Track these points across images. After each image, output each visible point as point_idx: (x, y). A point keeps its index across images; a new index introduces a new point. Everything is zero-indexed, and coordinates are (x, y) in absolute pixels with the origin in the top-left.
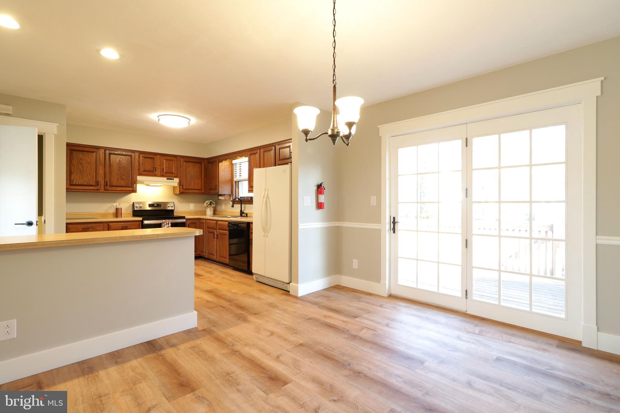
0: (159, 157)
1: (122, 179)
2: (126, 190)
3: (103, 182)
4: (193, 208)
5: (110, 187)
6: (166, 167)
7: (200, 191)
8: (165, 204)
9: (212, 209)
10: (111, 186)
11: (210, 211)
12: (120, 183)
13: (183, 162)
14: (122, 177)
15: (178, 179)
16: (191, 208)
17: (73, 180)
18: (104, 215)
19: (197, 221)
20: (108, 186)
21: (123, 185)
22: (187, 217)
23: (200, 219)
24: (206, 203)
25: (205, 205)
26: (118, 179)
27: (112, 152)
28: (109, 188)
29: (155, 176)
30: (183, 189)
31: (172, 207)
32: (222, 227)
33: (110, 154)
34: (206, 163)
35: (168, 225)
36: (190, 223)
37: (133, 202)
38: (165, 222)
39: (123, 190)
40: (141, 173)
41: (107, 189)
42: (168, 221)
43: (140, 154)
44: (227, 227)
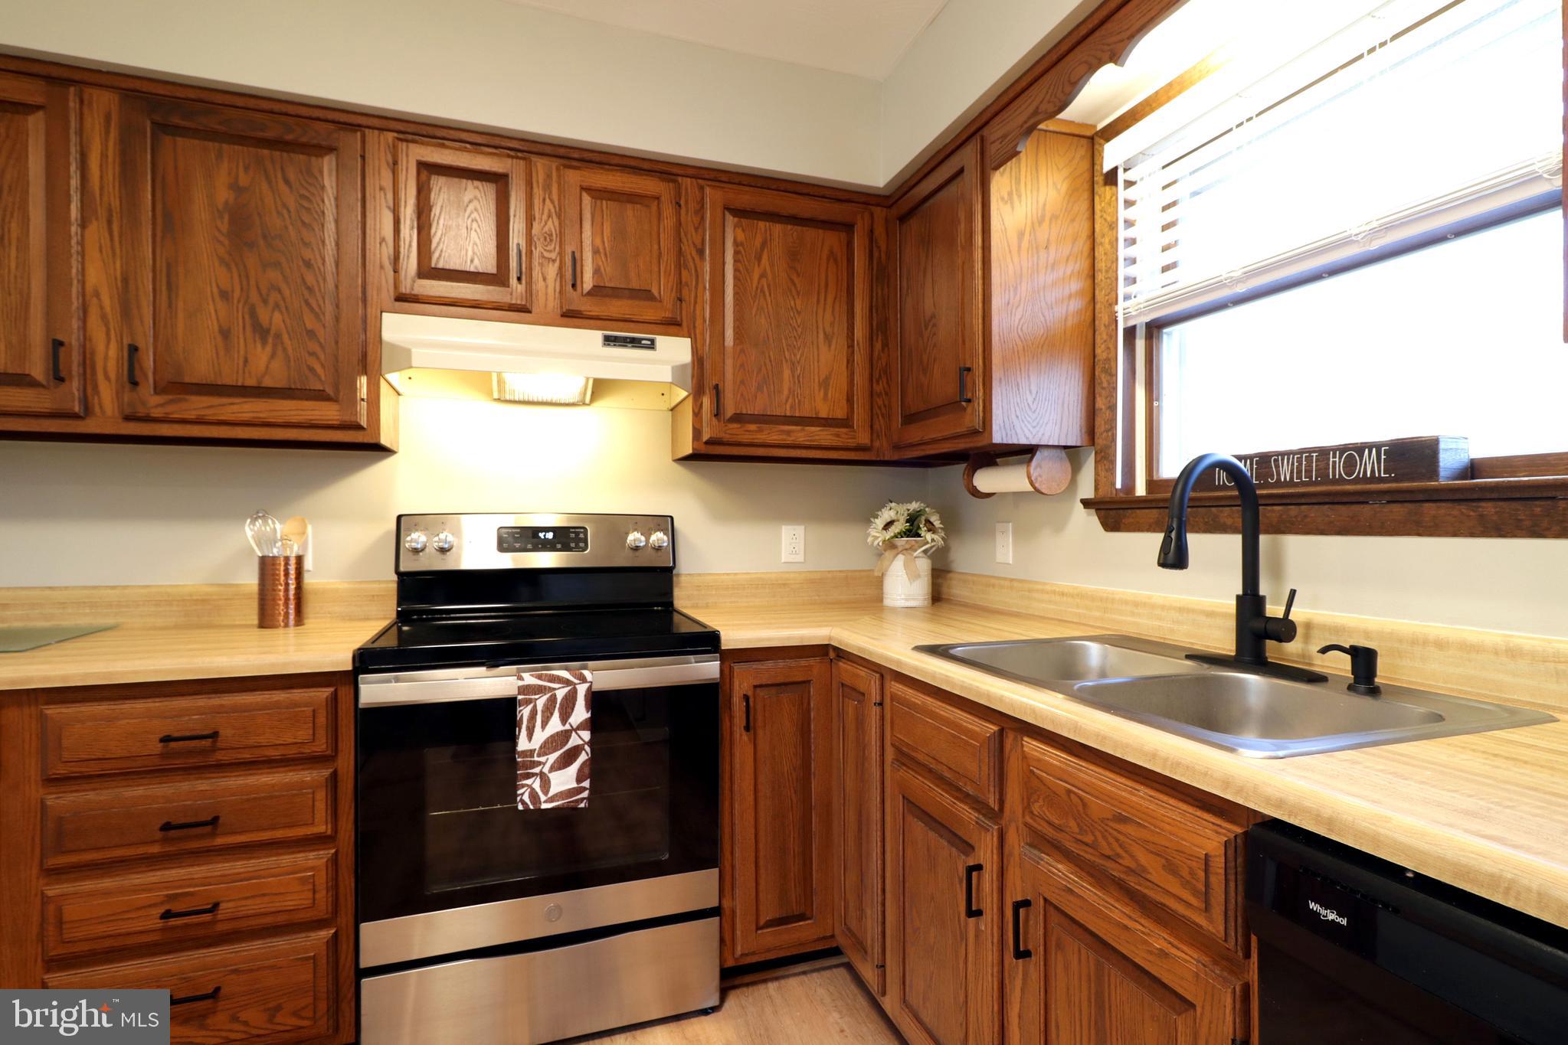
0: (546, 176)
1: (262, 332)
2: (294, 420)
3: (113, 352)
4: (800, 558)
5: (157, 391)
6: (596, 254)
8: (616, 524)
9: (924, 565)
10: (178, 388)
11: (913, 576)
12: (246, 361)
13: (719, 211)
14: (263, 315)
15: (686, 342)
16: (785, 557)
19: (816, 667)
20: (146, 389)
21: (268, 382)
22: (733, 636)
23: (836, 649)
24: (880, 523)
25: (876, 533)
26: (225, 334)
27: (176, 120)
28: (153, 402)
29: (520, 312)
30: (717, 414)
31: (659, 549)
32: (1088, 839)
33: (163, 128)
34: (879, 231)
35: (564, 718)
36: (755, 687)
37: (399, 518)
38: (540, 690)
39: (264, 416)
40: (405, 289)
41: (141, 411)
42: (567, 682)
43: (403, 146)
44: (1207, 902)
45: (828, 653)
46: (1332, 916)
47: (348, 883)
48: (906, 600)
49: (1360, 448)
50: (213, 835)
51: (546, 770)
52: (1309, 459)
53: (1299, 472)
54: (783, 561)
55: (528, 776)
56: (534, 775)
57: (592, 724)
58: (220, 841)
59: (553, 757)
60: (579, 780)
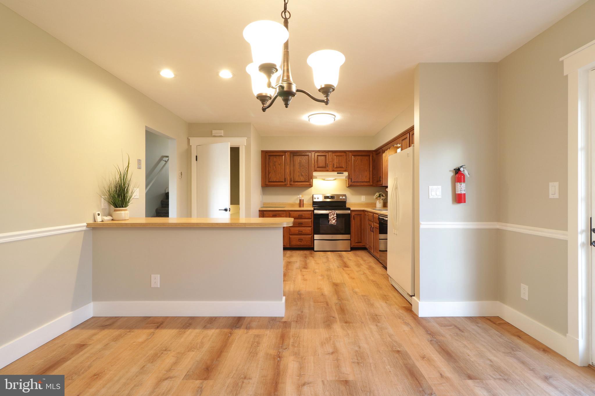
0: (331, 154)
1: (302, 175)
3: (289, 178)
4: (364, 200)
5: (293, 182)
6: (336, 163)
7: (368, 184)
8: (338, 196)
9: (382, 201)
10: (295, 182)
11: (380, 203)
12: (301, 179)
13: (351, 156)
14: (302, 174)
15: (347, 173)
16: (362, 201)
17: (270, 178)
18: (293, 205)
19: (362, 213)
20: (292, 182)
21: (302, 181)
22: (352, 209)
24: (376, 195)
25: (375, 197)
26: (299, 176)
27: (295, 154)
28: (292, 183)
29: (327, 171)
30: (351, 182)
31: (344, 199)
33: (294, 156)
34: (374, 155)
35: (334, 216)
36: (355, 215)
37: (313, 195)
38: (331, 213)
39: (302, 184)
40: (315, 169)
41: (292, 184)
42: (334, 212)
43: (315, 153)
45: (364, 211)
47: (313, 231)
50: (302, 225)
56: (331, 221)
57: (336, 216)
58: (303, 225)
59: (333, 219)
60: (335, 222)
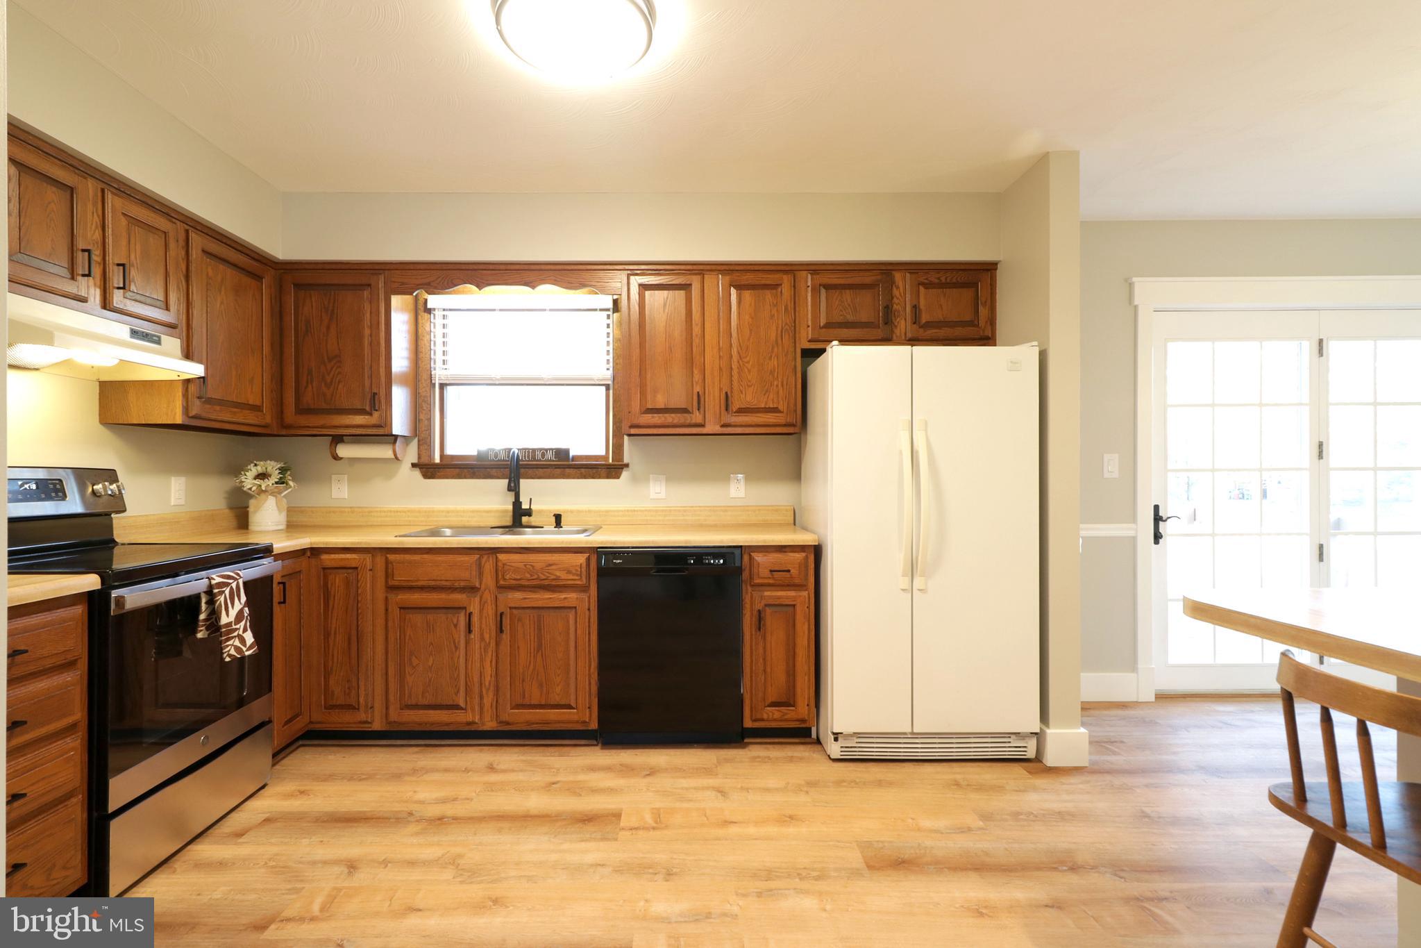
0: (97, 195)
4: (182, 502)
23: (312, 549)
30: (200, 397)
32: (535, 577)
35: (239, 601)
42: (235, 578)
44: (581, 577)
46: (619, 561)
48: (277, 525)
49: (546, 450)
51: (241, 633)
52: (529, 452)
53: (525, 456)
54: (172, 504)
55: (228, 639)
56: (233, 638)
57: (248, 603)
59: (242, 623)
60: (252, 636)
